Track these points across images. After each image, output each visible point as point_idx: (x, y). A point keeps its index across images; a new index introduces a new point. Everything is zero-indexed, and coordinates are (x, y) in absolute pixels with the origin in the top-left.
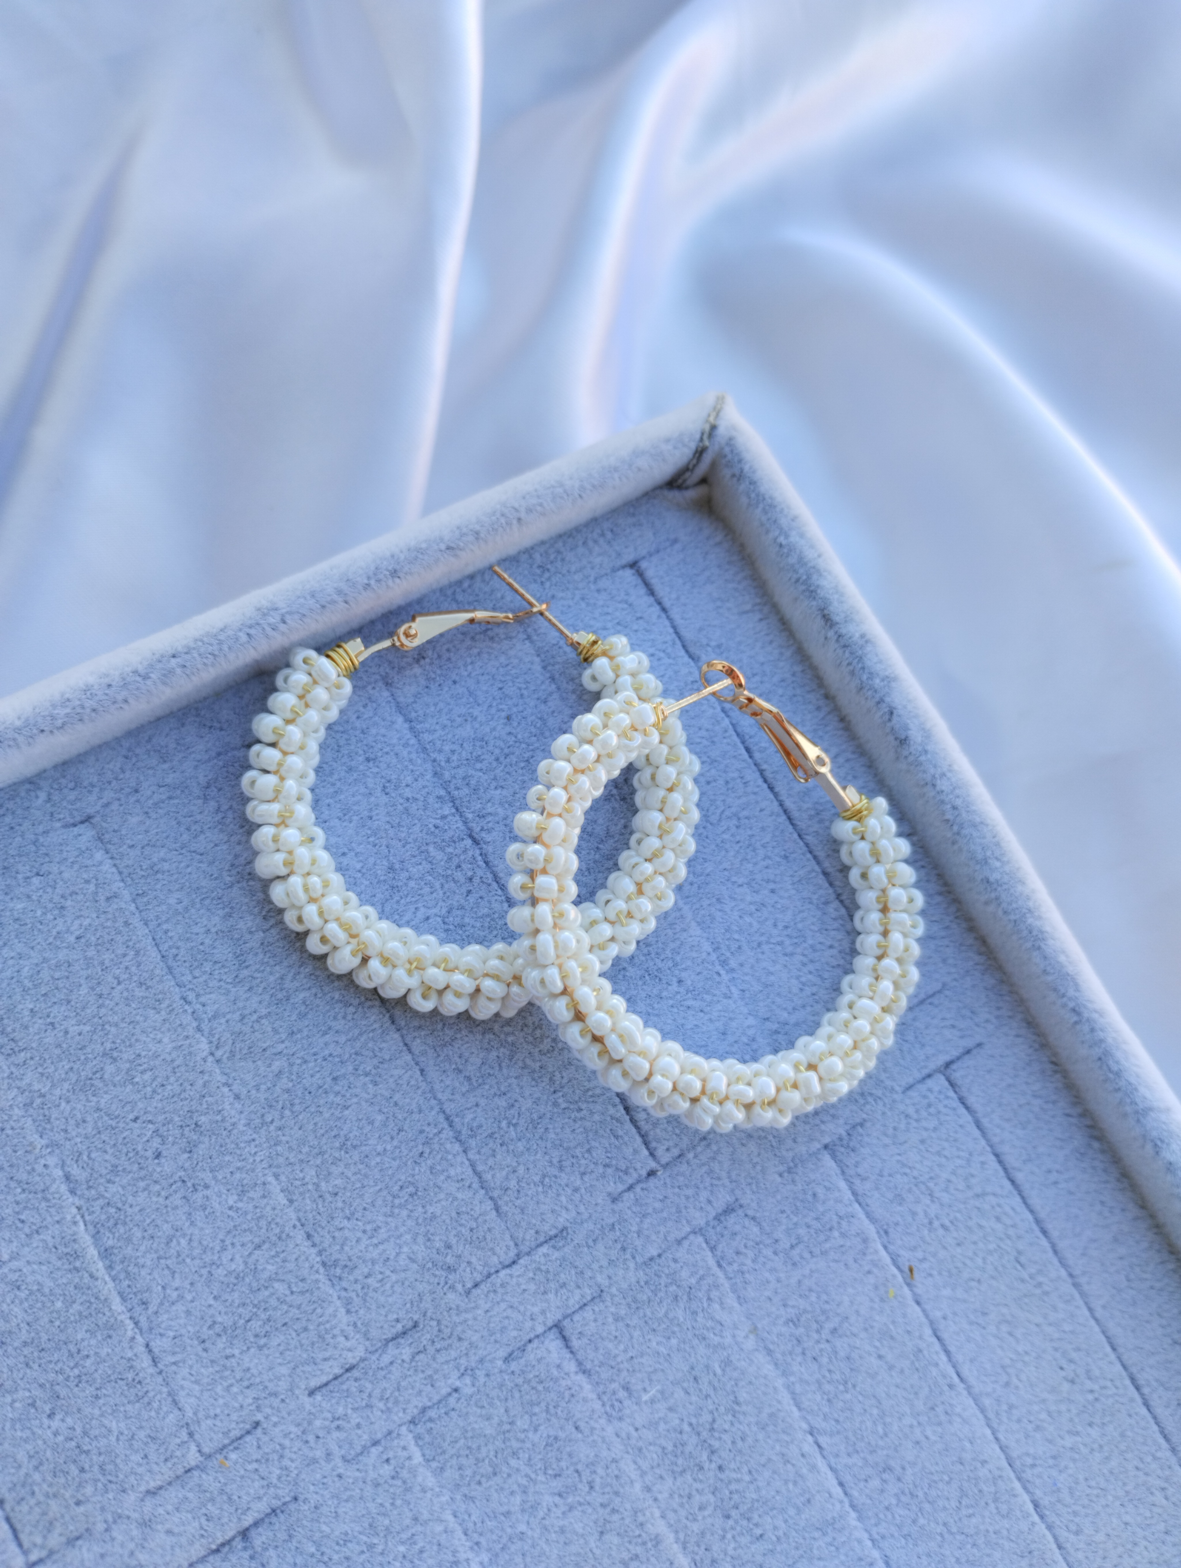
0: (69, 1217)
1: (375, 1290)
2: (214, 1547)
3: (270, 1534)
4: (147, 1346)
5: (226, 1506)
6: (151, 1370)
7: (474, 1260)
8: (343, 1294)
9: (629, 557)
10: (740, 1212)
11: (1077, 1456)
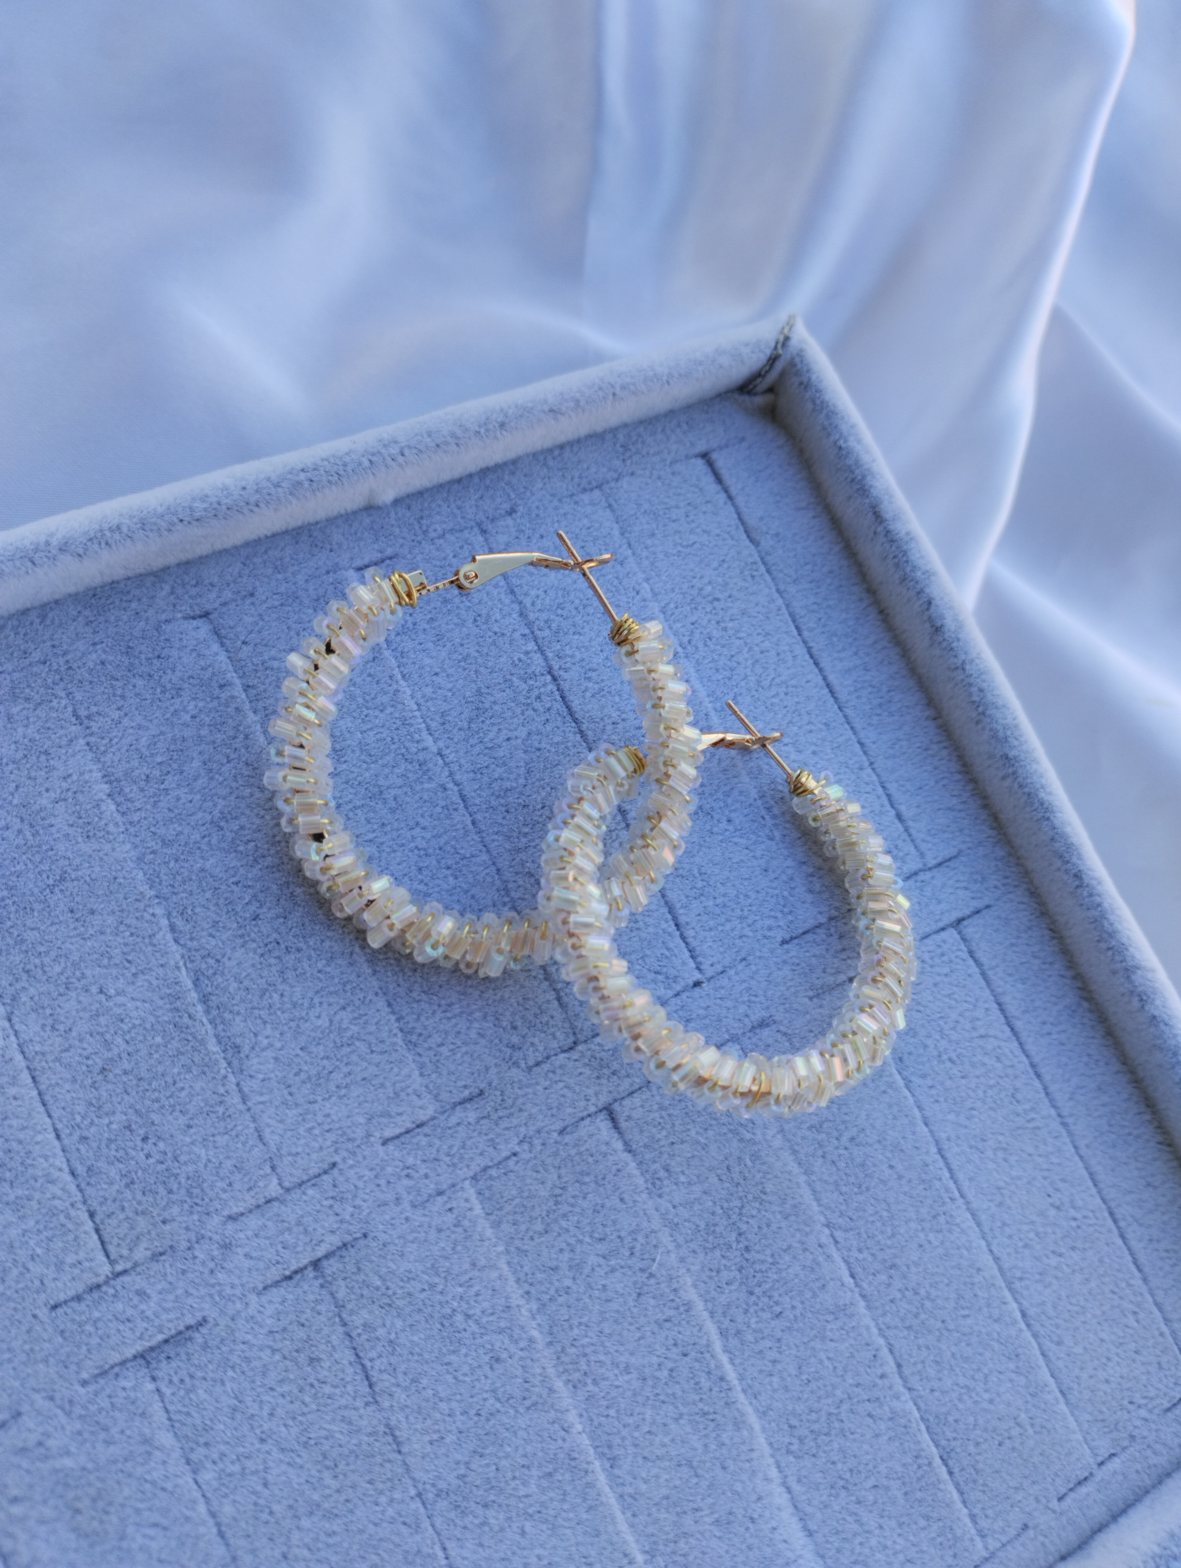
0: (172, 963)
1: (447, 1058)
2: (287, 1273)
3: (341, 1266)
4: (238, 1085)
5: (301, 1237)
6: (241, 1107)
7: (536, 1040)
8: (417, 1058)
9: (701, 447)
10: (774, 1027)
11: (1060, 1275)
